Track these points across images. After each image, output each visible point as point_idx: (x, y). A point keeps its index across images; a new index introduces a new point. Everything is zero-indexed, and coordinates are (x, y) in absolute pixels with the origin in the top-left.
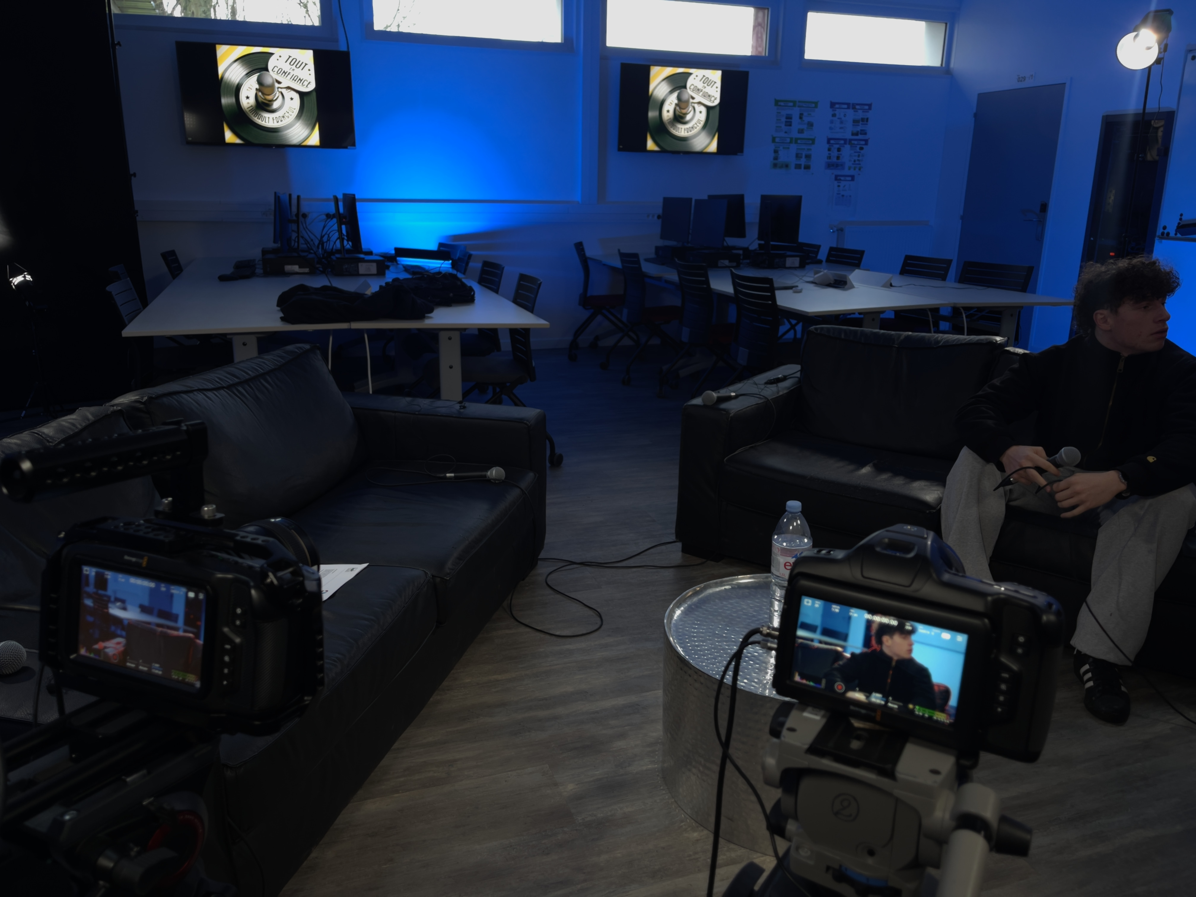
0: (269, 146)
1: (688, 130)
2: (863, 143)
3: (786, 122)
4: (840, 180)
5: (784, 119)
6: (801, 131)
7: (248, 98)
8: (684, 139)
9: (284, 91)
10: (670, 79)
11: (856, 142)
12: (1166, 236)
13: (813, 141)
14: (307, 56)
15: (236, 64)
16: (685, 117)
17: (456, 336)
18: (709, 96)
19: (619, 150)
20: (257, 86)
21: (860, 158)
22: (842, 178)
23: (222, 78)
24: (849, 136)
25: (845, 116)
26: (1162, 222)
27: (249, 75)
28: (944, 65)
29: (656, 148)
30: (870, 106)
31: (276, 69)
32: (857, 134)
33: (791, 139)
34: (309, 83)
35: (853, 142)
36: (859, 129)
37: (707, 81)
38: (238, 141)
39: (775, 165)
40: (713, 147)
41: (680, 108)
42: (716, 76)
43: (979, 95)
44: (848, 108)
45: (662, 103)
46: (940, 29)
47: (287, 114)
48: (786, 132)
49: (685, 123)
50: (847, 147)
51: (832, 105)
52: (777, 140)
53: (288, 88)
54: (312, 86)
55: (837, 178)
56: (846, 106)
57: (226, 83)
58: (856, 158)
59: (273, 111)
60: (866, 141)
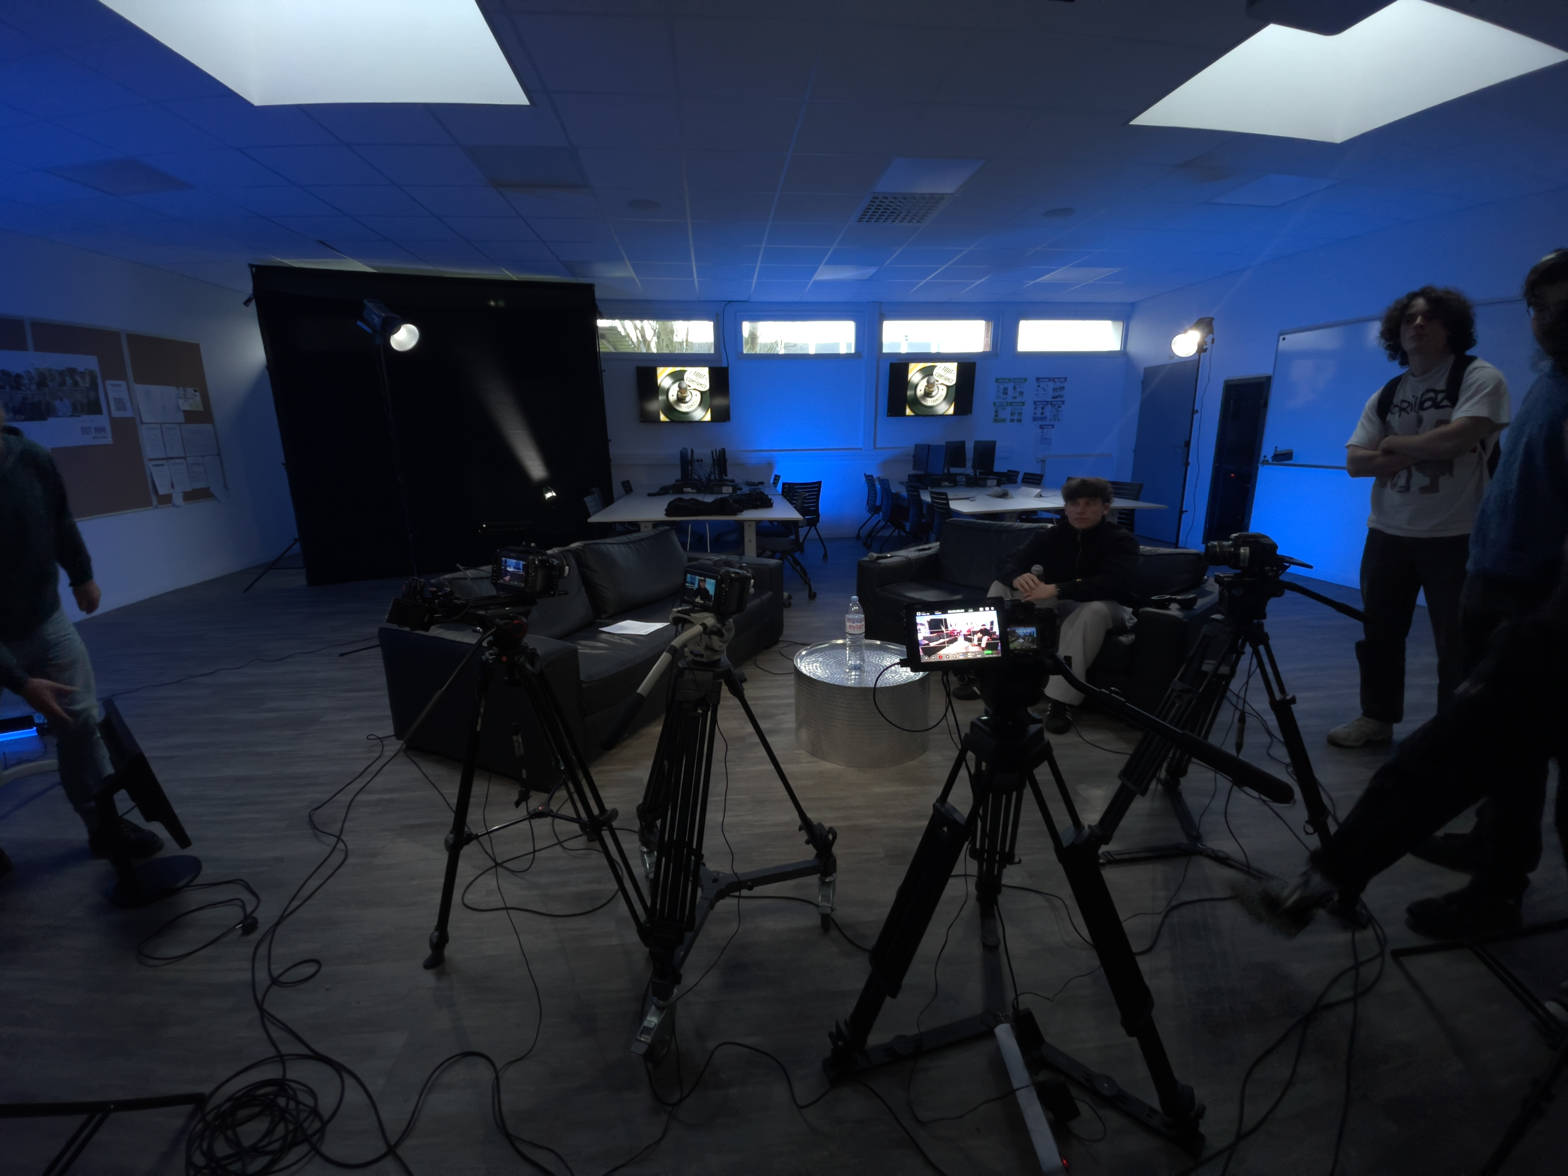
0: (683, 422)
1: (934, 401)
2: (1061, 403)
3: (1003, 392)
4: (1044, 428)
5: (1002, 391)
6: (1015, 398)
7: (673, 396)
8: (931, 407)
9: (692, 391)
10: (922, 370)
11: (1055, 403)
12: (1266, 462)
13: (1023, 404)
14: (705, 371)
15: (667, 377)
16: (932, 393)
17: (754, 525)
18: (949, 379)
19: (888, 416)
20: (678, 389)
21: (1059, 413)
22: (1045, 427)
23: (660, 385)
24: (1049, 399)
25: (1047, 386)
26: (1263, 453)
27: (674, 383)
28: (1122, 349)
29: (912, 414)
30: (1066, 379)
31: (688, 379)
32: (1056, 397)
33: (1007, 403)
34: (706, 385)
35: (1053, 403)
36: (1057, 394)
37: (947, 370)
38: (667, 420)
39: (996, 421)
40: (951, 411)
41: (929, 388)
42: (953, 366)
43: (1145, 368)
44: (1049, 381)
45: (917, 385)
46: (1120, 325)
47: (693, 404)
48: (1003, 399)
49: (932, 397)
50: (1049, 407)
51: (1038, 379)
52: (997, 404)
53: (695, 389)
54: (707, 388)
55: (1041, 427)
56: (1048, 380)
57: (661, 388)
58: (1056, 413)
59: (686, 403)
60: (1063, 402)
